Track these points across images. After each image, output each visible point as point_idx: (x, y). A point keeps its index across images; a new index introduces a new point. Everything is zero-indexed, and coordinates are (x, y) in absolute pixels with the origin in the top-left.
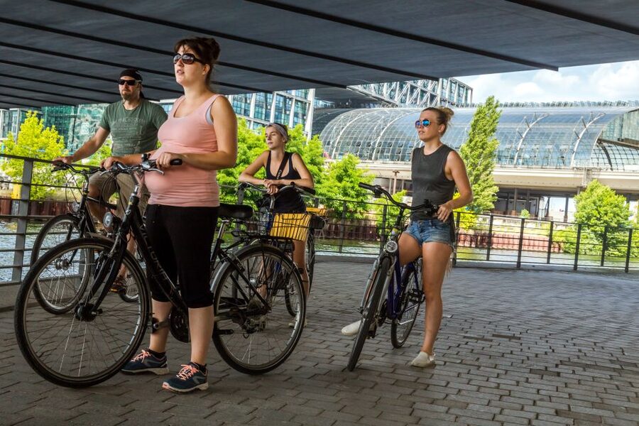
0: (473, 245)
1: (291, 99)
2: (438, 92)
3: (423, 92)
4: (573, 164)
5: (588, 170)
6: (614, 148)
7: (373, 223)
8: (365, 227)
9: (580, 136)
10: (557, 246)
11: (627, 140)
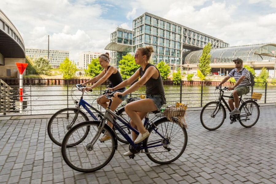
0: (205, 85)
1: (176, 50)
2: (219, 45)
3: (215, 46)
4: (247, 61)
5: (251, 62)
6: (264, 56)
7: (172, 80)
8: (169, 81)
9: (249, 53)
10: (233, 84)
11: (263, 53)
